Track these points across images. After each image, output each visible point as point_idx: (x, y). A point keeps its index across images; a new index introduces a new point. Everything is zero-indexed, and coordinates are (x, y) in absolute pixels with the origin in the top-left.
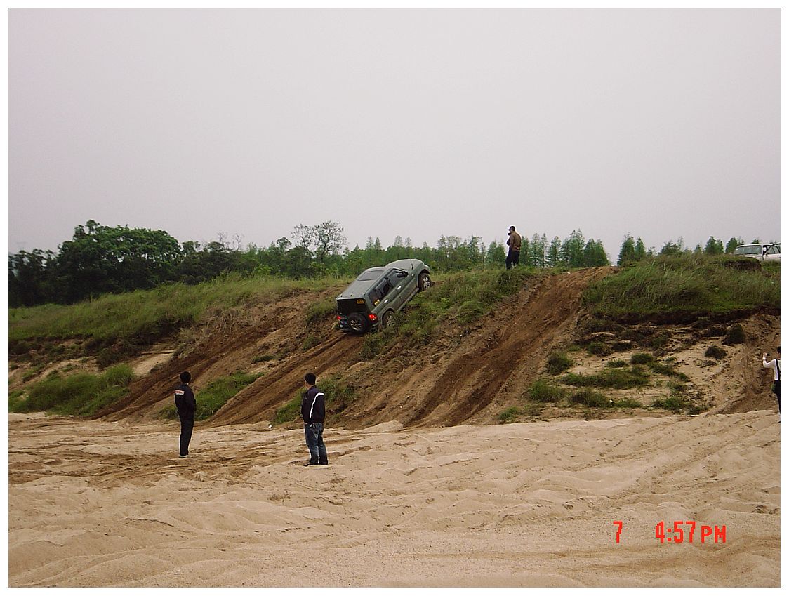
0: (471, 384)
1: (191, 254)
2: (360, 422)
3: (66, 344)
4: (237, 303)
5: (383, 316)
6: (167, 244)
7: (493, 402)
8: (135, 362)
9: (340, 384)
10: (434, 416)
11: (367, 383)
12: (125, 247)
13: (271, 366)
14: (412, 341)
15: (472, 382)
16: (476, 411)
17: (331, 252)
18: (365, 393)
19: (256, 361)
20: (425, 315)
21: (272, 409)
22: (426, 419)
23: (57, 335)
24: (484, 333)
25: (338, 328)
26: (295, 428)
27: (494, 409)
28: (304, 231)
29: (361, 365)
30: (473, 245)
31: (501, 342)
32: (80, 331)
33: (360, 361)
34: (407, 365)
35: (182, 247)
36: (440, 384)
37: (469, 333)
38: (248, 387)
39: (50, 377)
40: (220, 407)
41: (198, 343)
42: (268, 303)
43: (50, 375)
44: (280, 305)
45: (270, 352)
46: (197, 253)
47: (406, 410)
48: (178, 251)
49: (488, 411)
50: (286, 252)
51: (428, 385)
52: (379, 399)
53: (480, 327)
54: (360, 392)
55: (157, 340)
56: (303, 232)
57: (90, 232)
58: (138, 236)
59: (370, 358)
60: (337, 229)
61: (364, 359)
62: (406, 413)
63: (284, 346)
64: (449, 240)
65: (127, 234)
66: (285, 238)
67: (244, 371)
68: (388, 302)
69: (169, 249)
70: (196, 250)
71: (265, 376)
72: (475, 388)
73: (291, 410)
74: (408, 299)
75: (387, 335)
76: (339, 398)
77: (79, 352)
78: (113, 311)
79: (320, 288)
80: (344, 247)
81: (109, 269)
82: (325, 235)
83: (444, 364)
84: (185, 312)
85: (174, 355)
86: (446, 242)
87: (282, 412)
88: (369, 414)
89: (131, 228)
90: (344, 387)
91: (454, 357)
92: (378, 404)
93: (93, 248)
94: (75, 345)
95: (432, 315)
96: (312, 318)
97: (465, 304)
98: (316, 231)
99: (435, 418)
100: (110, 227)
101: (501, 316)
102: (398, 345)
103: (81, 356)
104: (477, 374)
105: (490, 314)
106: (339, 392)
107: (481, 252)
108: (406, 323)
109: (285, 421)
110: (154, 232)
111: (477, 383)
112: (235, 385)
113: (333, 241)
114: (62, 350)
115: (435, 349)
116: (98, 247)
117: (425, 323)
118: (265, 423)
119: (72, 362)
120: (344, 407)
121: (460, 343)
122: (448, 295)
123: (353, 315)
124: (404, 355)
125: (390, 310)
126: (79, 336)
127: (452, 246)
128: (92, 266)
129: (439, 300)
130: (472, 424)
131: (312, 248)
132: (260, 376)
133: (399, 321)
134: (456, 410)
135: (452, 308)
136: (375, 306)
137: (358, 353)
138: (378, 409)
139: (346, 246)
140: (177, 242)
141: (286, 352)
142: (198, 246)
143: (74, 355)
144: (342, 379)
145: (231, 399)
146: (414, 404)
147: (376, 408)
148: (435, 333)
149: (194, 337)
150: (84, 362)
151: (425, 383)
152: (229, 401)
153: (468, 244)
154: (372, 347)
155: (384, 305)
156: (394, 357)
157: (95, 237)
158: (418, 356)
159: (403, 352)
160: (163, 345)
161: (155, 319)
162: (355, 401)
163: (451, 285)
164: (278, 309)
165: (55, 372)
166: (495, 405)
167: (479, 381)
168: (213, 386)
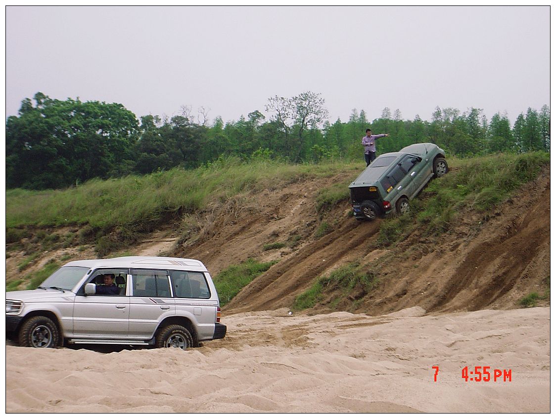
0: (492, 270)
1: (150, 130)
2: (382, 307)
3: (60, 232)
4: (241, 189)
5: (396, 203)
6: (124, 118)
7: (515, 288)
8: (136, 250)
9: (358, 271)
10: (456, 301)
11: (386, 270)
12: (77, 122)
13: (283, 254)
14: (430, 229)
15: (493, 268)
16: (498, 297)
17: (309, 127)
18: (385, 280)
19: (267, 249)
20: (442, 202)
21: (290, 297)
22: (448, 305)
23: (50, 223)
24: (503, 221)
25: (351, 215)
26: (316, 314)
27: (515, 294)
28: (280, 103)
29: (378, 253)
30: (473, 118)
31: (519, 229)
32: (75, 219)
33: (376, 248)
34: (426, 252)
35: (140, 121)
36: (461, 270)
37: (488, 220)
38: (263, 275)
39: (47, 266)
40: (235, 295)
41: (203, 231)
42: (274, 189)
43: (47, 264)
44: (287, 191)
45: (281, 240)
46: (157, 129)
47: (427, 297)
48: (136, 127)
49: (510, 297)
50: (258, 127)
51: (448, 272)
52: (399, 285)
53: (498, 214)
54: (380, 279)
55: (157, 228)
56: (278, 105)
57: (37, 106)
58: (91, 110)
59: (387, 245)
60: (317, 100)
61: (381, 247)
62: (428, 299)
63: (295, 233)
64: (445, 113)
65: (79, 108)
66: (257, 111)
67: (255, 259)
68: (401, 189)
69: (126, 124)
70: (155, 124)
71: (280, 263)
72: (496, 274)
73: (310, 296)
74: (422, 185)
75: (404, 223)
76: (358, 285)
77: (76, 240)
78: (106, 197)
79: (328, 173)
80: (324, 120)
81: (59, 147)
82: (302, 108)
83: (464, 251)
84: (186, 198)
85: (179, 243)
86: (442, 114)
87: (301, 299)
88: (390, 300)
89: (83, 101)
90: (363, 274)
91: (473, 245)
92: (399, 291)
93: (41, 124)
94: (70, 233)
95: (451, 202)
96: (323, 205)
97: (484, 191)
98: (293, 103)
99: (457, 304)
100: (60, 100)
101: (520, 204)
102: (416, 232)
103: (77, 245)
104: (498, 261)
105: (508, 201)
106: (358, 280)
107: (481, 125)
108: (423, 210)
109: (305, 307)
110: (108, 105)
111: (498, 270)
112: (249, 272)
113: (313, 115)
114: (57, 239)
115: (454, 237)
116: (47, 122)
117: (443, 210)
118: (284, 310)
119: (69, 250)
120: (364, 294)
121: (479, 230)
122: (465, 182)
123: (366, 203)
124: (422, 242)
125: (403, 196)
126: (74, 224)
127: (448, 119)
128: (40, 144)
129: (456, 187)
130: (495, 309)
131: (289, 122)
132: (273, 264)
133: (416, 209)
134: (478, 296)
135: (470, 196)
136: (388, 193)
137: (374, 240)
138: (398, 296)
139: (327, 119)
140: (135, 116)
141: (298, 240)
142: (158, 120)
143: (71, 244)
144: (360, 267)
145: (246, 287)
146: (435, 291)
147: (397, 295)
148: (454, 220)
149: (199, 224)
150: (82, 250)
151: (445, 270)
152: (244, 289)
153: (467, 116)
154: (388, 234)
155: (397, 192)
156: (412, 244)
157: (43, 111)
158: (437, 243)
159: (422, 239)
160: (164, 233)
161: (155, 205)
162: (374, 287)
163: (468, 172)
164: (284, 196)
165: (53, 261)
166: (516, 291)
167: (499, 268)
168: (225, 274)
